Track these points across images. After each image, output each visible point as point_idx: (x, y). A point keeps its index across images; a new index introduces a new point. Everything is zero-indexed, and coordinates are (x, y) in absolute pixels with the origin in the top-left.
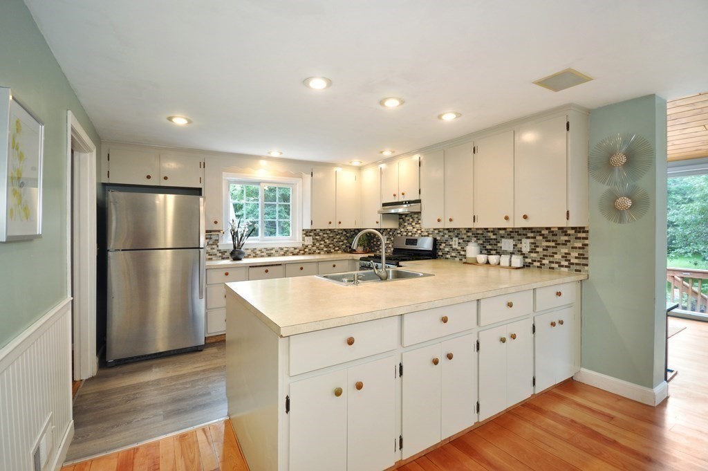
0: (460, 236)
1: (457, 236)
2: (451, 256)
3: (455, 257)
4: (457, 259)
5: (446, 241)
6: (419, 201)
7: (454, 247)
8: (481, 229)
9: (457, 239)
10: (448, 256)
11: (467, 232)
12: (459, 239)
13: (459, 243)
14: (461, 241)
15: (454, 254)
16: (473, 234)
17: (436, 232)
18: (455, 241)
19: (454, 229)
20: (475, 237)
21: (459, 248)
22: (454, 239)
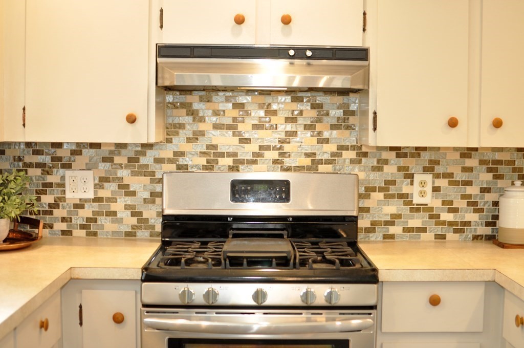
0: (439, 169)
1: (426, 170)
2: (407, 230)
3: (424, 230)
4: (429, 236)
5: (388, 182)
6: (361, 54)
7: (417, 200)
8: (508, 150)
9: (428, 177)
10: (395, 230)
11: (463, 155)
12: (437, 176)
13: (436, 189)
14: (443, 183)
15: (416, 222)
16: (482, 162)
17: (350, 155)
18: (423, 184)
19: (419, 149)
20: (489, 170)
21: (436, 203)
22: (418, 178)
